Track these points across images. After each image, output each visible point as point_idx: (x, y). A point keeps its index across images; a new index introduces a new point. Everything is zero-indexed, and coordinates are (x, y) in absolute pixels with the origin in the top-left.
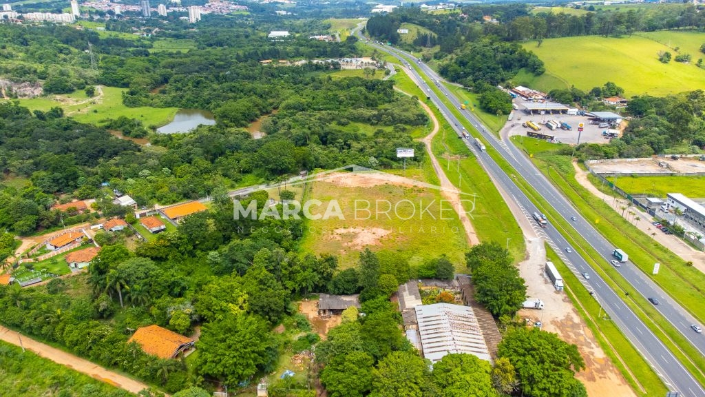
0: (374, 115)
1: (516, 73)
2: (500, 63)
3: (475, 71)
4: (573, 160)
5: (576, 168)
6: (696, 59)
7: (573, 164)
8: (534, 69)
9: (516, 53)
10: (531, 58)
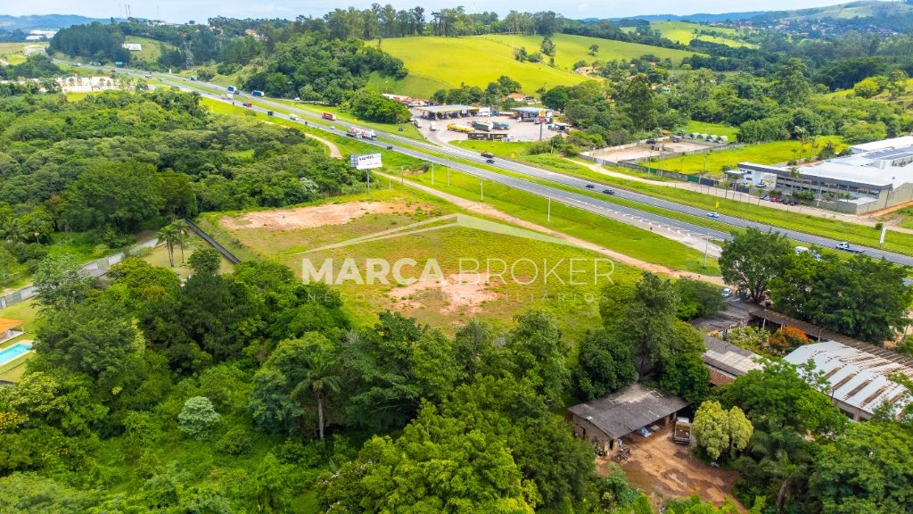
1: (368, 78)
2: (344, 65)
3: (312, 77)
4: (556, 156)
5: (576, 162)
6: (546, 59)
7: (567, 159)
8: (392, 70)
9: (359, 51)
10: (385, 56)
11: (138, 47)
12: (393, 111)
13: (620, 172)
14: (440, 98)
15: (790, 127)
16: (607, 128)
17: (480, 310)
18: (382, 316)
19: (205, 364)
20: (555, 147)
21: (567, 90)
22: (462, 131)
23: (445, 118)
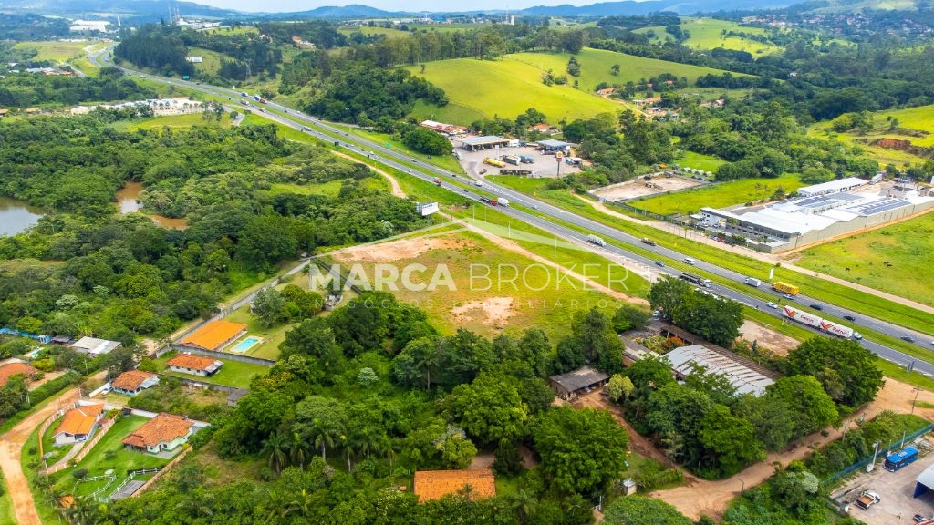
0: (300, 172)
1: (413, 105)
2: (393, 94)
3: (367, 105)
4: (570, 193)
5: (584, 199)
6: (571, 80)
7: (576, 196)
8: (436, 99)
9: (405, 81)
10: (429, 86)
11: (200, 59)
12: (439, 145)
13: (615, 210)
14: (476, 129)
15: (759, 167)
16: (611, 168)
17: (507, 322)
18: (458, 331)
19: (360, 352)
20: (569, 183)
21: (585, 125)
22: (495, 165)
23: (481, 149)
